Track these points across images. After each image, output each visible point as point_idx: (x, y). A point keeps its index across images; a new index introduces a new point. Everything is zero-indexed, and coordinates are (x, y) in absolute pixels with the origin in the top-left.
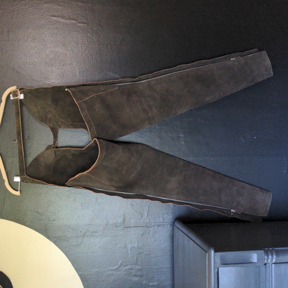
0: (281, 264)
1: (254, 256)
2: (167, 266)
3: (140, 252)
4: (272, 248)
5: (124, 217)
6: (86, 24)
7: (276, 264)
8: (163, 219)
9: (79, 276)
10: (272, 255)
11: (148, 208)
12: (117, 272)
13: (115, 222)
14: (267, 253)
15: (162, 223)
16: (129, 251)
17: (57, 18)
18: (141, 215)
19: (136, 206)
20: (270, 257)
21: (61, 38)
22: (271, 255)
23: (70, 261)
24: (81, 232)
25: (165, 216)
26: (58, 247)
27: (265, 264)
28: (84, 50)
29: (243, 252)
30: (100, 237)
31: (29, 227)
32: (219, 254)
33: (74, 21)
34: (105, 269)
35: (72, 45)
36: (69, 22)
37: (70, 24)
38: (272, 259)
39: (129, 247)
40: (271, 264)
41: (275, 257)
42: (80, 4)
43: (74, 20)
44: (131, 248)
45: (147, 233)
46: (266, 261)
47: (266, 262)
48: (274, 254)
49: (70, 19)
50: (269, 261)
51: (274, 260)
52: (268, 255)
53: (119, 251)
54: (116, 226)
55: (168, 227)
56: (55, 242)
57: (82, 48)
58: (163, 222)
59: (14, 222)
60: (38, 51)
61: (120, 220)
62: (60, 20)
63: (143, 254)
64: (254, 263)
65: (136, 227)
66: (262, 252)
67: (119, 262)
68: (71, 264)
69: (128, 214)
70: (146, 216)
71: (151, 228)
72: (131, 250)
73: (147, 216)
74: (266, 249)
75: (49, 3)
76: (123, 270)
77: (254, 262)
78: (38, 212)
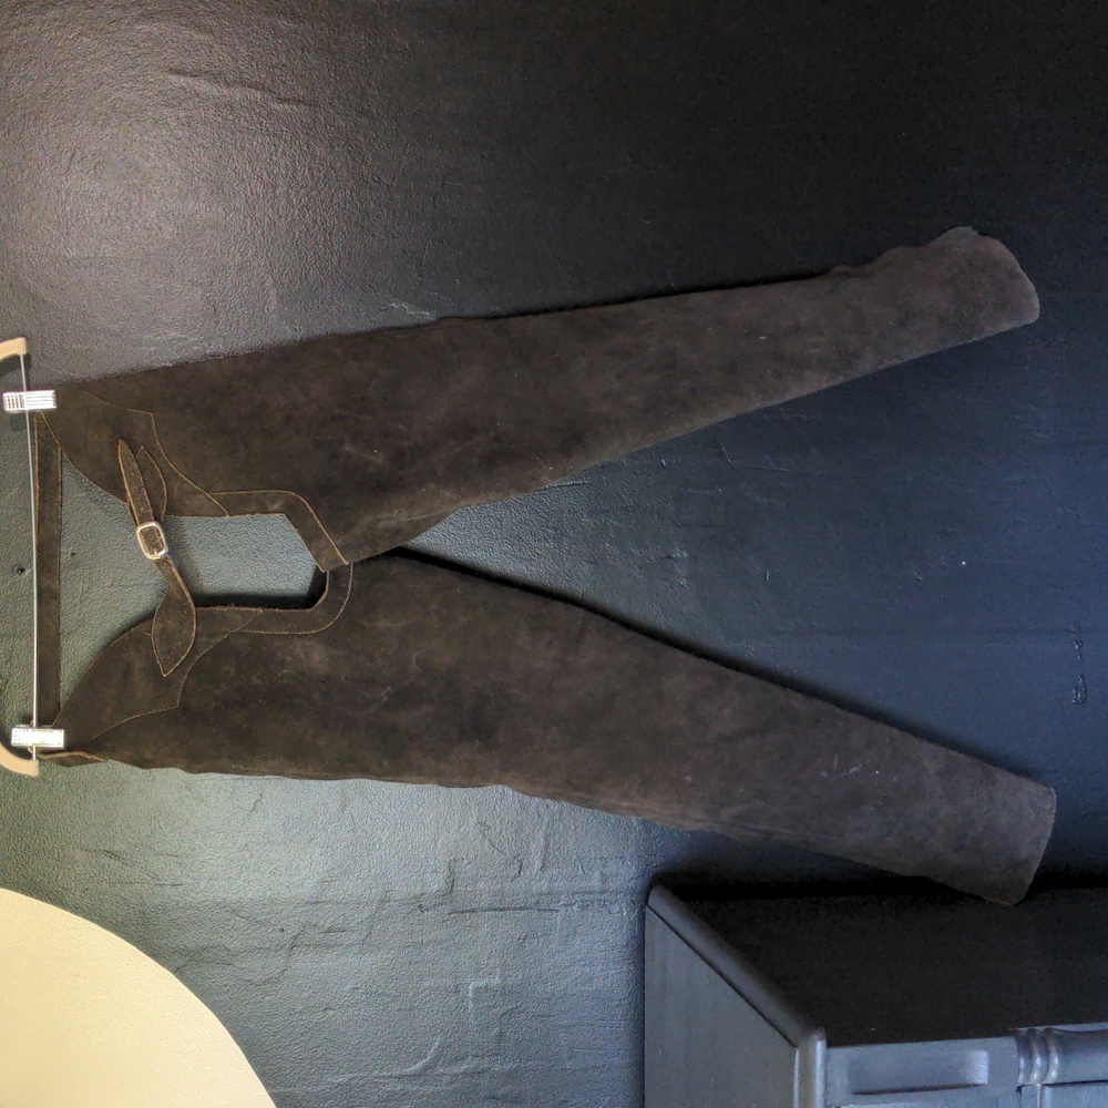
0: (1076, 1088)
1: (979, 1060)
2: (617, 1061)
3: (511, 1007)
4: (1045, 1027)
5: (452, 873)
6: (305, 104)
7: (1059, 1089)
8: (604, 878)
9: (274, 1101)
10: (1046, 1054)
11: (547, 837)
12: (421, 1085)
13: (418, 891)
14: (1025, 1047)
15: (598, 896)
16: (471, 1005)
17: (189, 80)
18: (517, 866)
19: (498, 829)
20: (1038, 1061)
21: (205, 159)
22: (1040, 1053)
23: (238, 1044)
24: (282, 930)
25: (612, 868)
26: (192, 990)
27: (1019, 1089)
28: (297, 212)
29: (935, 1043)
30: (355, 949)
31: (76, 913)
32: (844, 1054)
33: (258, 95)
34: (376, 1073)
35: (251, 190)
36: (237, 94)
37: (242, 106)
38: (1047, 1068)
39: (471, 987)
40: (1039, 1085)
41: (1056, 1060)
42: (282, 23)
43: (257, 89)
44: (477, 990)
45: (539, 934)
46: (1021, 1077)
47: (1021, 1080)
48: (1053, 1049)
49: (243, 83)
50: (1035, 1075)
51: (1053, 1075)
52: (1030, 1056)
53: (429, 1005)
54: (420, 906)
55: (621, 911)
56: (178, 972)
57: (289, 201)
58: (602, 892)
59: (17, 891)
60: (112, 213)
61: (435, 884)
62: (203, 86)
63: (523, 1016)
64: (975, 1085)
65: (496, 910)
66: (1007, 1044)
67: (430, 1048)
68: (243, 1057)
69: (466, 862)
70: (538, 865)
71: (555, 914)
72: (476, 1000)
73: (542, 867)
74: (1024, 1029)
75: (159, 20)
76: (446, 1079)
77: (980, 1082)
78: (112, 855)
